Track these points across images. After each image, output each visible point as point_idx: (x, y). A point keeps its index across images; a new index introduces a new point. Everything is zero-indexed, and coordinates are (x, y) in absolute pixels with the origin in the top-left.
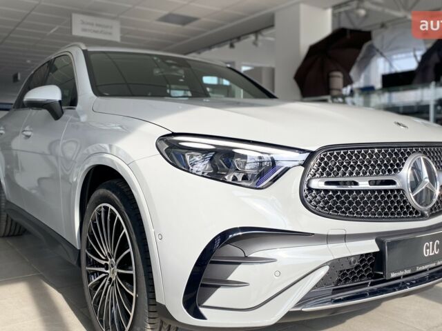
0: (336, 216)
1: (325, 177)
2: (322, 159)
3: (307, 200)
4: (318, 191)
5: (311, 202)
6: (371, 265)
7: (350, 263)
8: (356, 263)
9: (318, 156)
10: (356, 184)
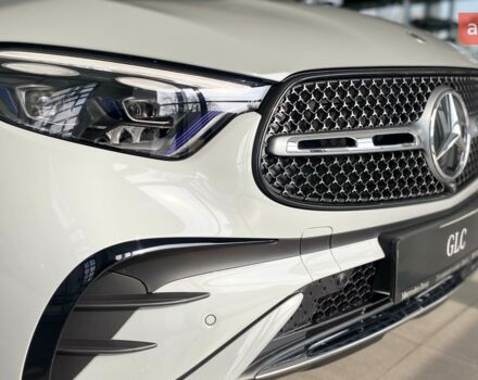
0: (318, 203)
1: (299, 133)
2: (293, 98)
3: (265, 178)
4: (287, 159)
5: (273, 180)
6: (370, 281)
7: (338, 283)
8: (348, 282)
9: (286, 92)
10: (351, 143)
